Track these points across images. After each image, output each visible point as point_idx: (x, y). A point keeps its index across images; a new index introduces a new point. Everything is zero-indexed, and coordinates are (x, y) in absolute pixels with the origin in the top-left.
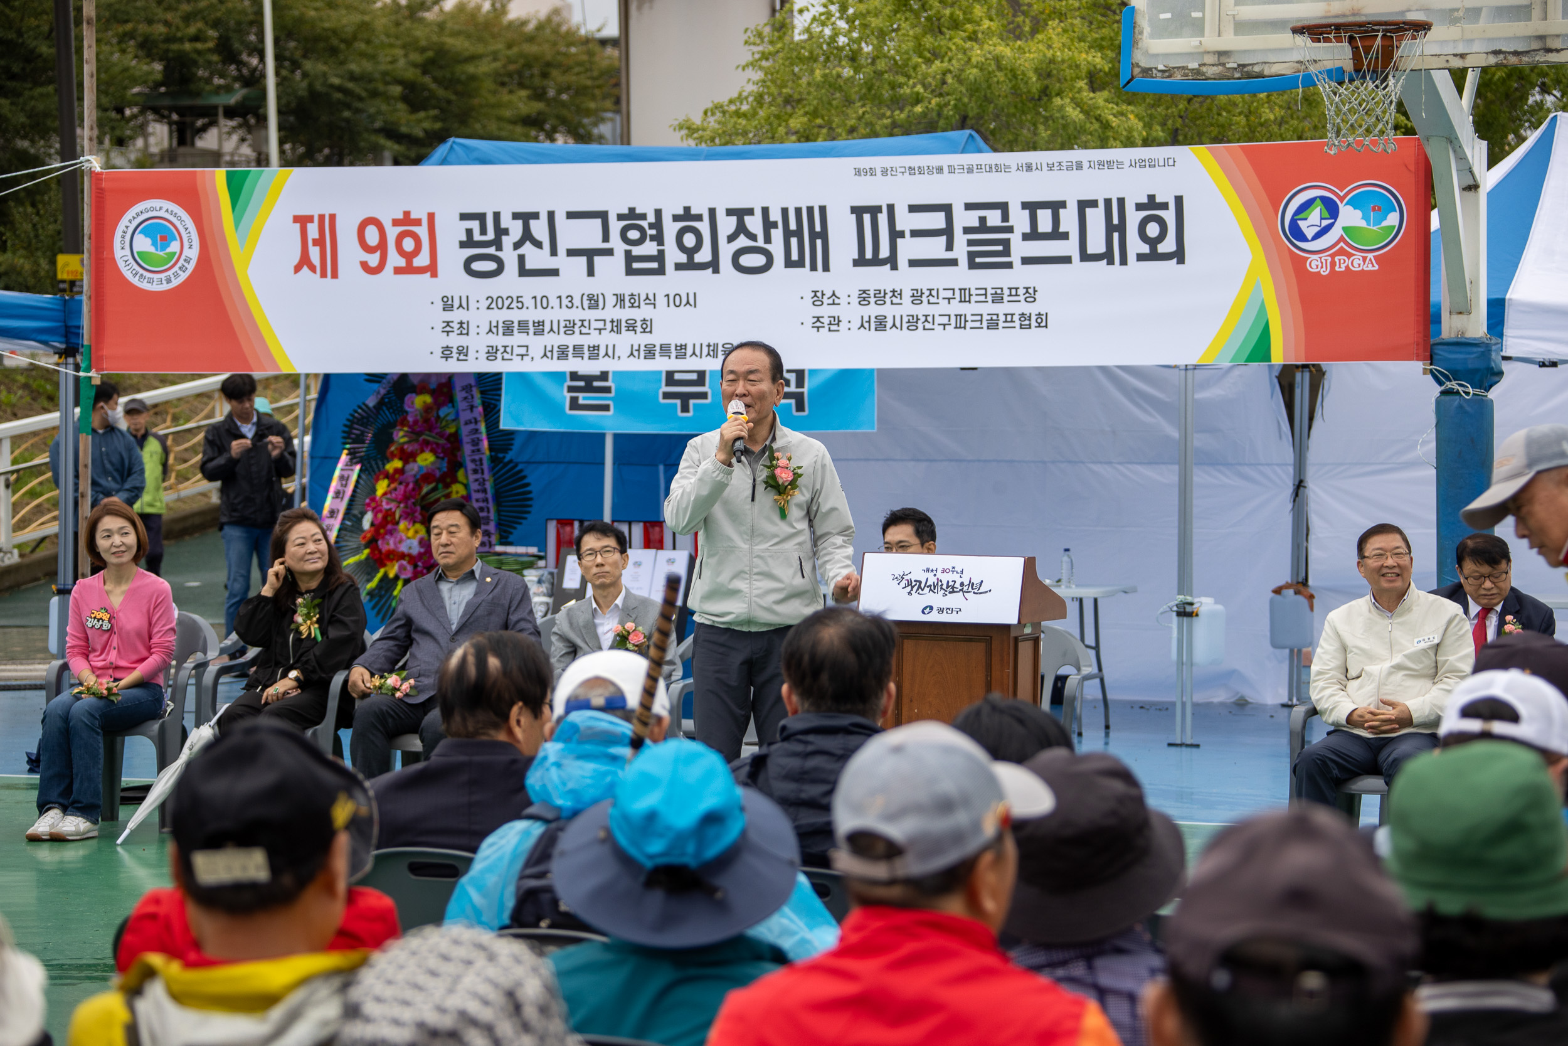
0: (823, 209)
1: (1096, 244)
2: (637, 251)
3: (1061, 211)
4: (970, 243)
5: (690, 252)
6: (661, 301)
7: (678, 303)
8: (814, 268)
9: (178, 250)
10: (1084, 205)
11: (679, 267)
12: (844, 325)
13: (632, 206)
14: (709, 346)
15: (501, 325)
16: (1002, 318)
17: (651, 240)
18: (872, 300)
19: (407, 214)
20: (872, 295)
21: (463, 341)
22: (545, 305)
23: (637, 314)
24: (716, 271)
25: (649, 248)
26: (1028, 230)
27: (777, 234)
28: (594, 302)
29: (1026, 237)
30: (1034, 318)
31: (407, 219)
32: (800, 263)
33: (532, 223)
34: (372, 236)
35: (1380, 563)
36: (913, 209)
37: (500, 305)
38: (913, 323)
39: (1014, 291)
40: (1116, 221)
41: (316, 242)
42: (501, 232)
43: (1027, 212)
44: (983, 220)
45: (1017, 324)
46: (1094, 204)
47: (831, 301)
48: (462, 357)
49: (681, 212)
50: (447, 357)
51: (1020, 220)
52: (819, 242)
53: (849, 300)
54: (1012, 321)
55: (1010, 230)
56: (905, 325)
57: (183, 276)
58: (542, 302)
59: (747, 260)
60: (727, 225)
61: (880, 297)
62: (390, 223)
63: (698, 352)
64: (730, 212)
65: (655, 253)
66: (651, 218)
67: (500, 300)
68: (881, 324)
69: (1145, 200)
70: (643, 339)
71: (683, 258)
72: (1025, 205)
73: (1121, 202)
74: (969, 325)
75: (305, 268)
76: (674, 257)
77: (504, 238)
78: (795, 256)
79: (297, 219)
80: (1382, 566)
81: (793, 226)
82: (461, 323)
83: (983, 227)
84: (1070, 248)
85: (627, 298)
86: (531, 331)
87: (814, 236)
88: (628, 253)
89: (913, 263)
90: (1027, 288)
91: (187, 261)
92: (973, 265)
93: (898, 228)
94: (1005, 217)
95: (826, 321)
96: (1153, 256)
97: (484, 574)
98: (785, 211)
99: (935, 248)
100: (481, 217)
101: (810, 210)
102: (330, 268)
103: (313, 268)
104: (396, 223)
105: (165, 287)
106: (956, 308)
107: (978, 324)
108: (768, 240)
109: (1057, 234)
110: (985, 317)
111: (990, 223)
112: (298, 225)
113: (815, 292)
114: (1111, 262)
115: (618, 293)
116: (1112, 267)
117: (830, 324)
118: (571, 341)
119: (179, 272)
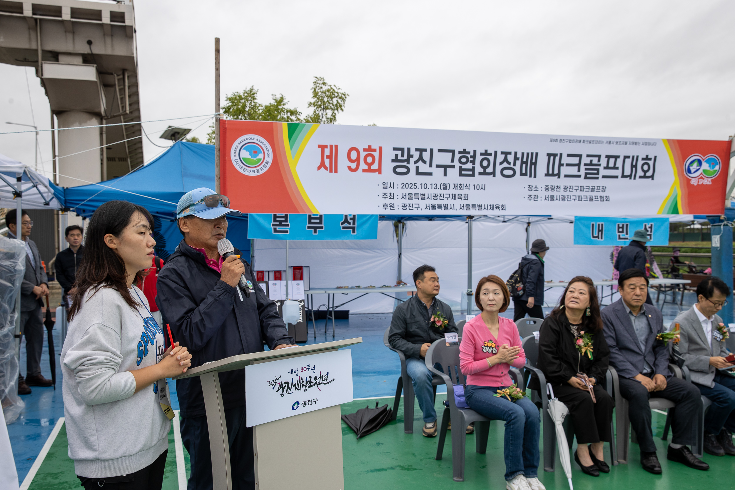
0: (537, 154)
1: (627, 172)
2: (464, 167)
3: (618, 159)
4: (586, 169)
5: (485, 168)
6: (472, 187)
7: (478, 188)
8: (530, 176)
9: (262, 158)
10: (626, 157)
11: (480, 174)
12: (539, 199)
13: (464, 148)
14: (490, 205)
15: (407, 195)
16: (594, 197)
17: (470, 162)
18: (550, 189)
19: (370, 146)
21: (392, 201)
22: (425, 187)
23: (462, 192)
24: (494, 176)
25: (469, 166)
26: (606, 166)
27: (518, 163)
28: (445, 187)
29: (605, 168)
30: (605, 198)
31: (370, 149)
32: (526, 174)
33: (424, 153)
34: (354, 155)
36: (569, 155)
37: (407, 187)
38: (563, 198)
39: (598, 188)
40: (635, 164)
41: (328, 157)
42: (410, 156)
43: (606, 159)
44: (591, 161)
45: (599, 199)
46: (628, 157)
47: (535, 189)
48: (392, 208)
49: (484, 152)
50: (386, 208)
51: (604, 162)
52: (533, 166)
53: (541, 189)
54: (597, 198)
55: (599, 165)
56: (561, 199)
57: (265, 170)
58: (424, 186)
59: (506, 172)
60: (500, 158)
61: (553, 188)
62: (362, 150)
63: (486, 208)
64: (502, 153)
65: (471, 168)
66: (472, 154)
67: (407, 185)
68: (552, 199)
69: (645, 157)
70: (465, 202)
71: (482, 170)
72: (607, 156)
73: (637, 157)
74: (583, 199)
75: (323, 168)
76: (478, 169)
77: (411, 159)
78: (524, 172)
79: (319, 146)
81: (525, 160)
82: (391, 194)
83: (591, 164)
84: (618, 173)
85: (458, 186)
86: (420, 198)
87: (532, 164)
88: (460, 167)
89: (566, 176)
90: (603, 187)
91: (267, 163)
92: (586, 178)
93: (562, 162)
94: (599, 161)
95: (533, 197)
96: (644, 177)
98: (523, 154)
99: (573, 171)
100: (402, 150)
101: (532, 154)
102: (334, 168)
103: (326, 168)
104: (365, 150)
105: (256, 174)
106: (579, 193)
107: (586, 199)
108: (514, 165)
109: (615, 168)
110: (588, 197)
111: (594, 162)
112: (320, 149)
113: (529, 186)
114: (631, 178)
115: (455, 183)
116: (630, 180)
117: (534, 198)
118: (437, 202)
119: (263, 168)
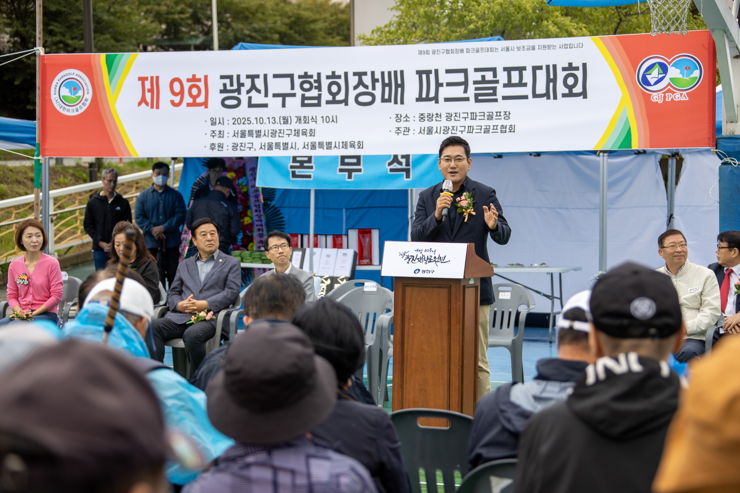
0: (402, 72)
1: (541, 89)
2: (308, 94)
3: (524, 72)
4: (476, 89)
5: (334, 95)
6: (319, 120)
7: (328, 121)
8: (396, 102)
9: (82, 95)
10: (535, 69)
11: (328, 102)
12: (411, 132)
13: (306, 71)
14: (343, 143)
15: (239, 132)
16: (492, 127)
17: (315, 89)
18: (426, 119)
19: (194, 76)
20: (426, 116)
21: (221, 141)
22: (261, 122)
23: (308, 127)
24: (347, 104)
25: (314, 93)
26: (506, 82)
27: (379, 85)
28: (286, 120)
29: (505, 86)
31: (194, 79)
32: (389, 100)
33: (256, 80)
34: (177, 87)
35: (674, 251)
36: (448, 71)
37: (239, 122)
38: (447, 130)
39: (498, 113)
40: (552, 76)
41: (149, 91)
42: (240, 85)
43: (506, 73)
44: (483, 77)
45: (499, 130)
46: (540, 68)
47: (405, 119)
48: (220, 149)
49: (330, 74)
50: (213, 149)
51: (502, 77)
52: (399, 89)
53: (414, 119)
54: (497, 129)
55: (497, 82)
56: (442, 132)
57: (84, 108)
58: (260, 120)
59: (362, 99)
60: (353, 81)
61: (430, 117)
62: (186, 80)
63: (337, 146)
64: (355, 74)
66: (315, 77)
67: (239, 120)
68: (430, 131)
69: (567, 66)
70: (310, 139)
71: (330, 98)
72: (505, 69)
73: (555, 66)
74: (475, 131)
75: (143, 104)
76: (326, 96)
77: (242, 88)
78: (386, 97)
79: (140, 79)
80: (675, 252)
81: (387, 81)
82: (220, 131)
83: (483, 80)
84: (527, 91)
85: (302, 119)
86: (255, 135)
87: (397, 86)
88: (303, 95)
89: (447, 100)
90: (505, 112)
91: (86, 100)
92: (477, 101)
93: (440, 81)
94: (495, 75)
95: (402, 130)
96: (571, 94)
97: (219, 257)
98: (383, 73)
99: (458, 92)
100: (230, 77)
101: (396, 72)
102: (155, 104)
103: (147, 104)
104: (189, 80)
105: (75, 113)
106: (469, 122)
107: (479, 131)
109: (521, 84)
110: (483, 127)
111: (487, 78)
112: (140, 82)
113: (397, 115)
114: (549, 98)
115: (298, 115)
116: (548, 100)
117: (405, 131)
118: (274, 140)
119: (82, 106)
